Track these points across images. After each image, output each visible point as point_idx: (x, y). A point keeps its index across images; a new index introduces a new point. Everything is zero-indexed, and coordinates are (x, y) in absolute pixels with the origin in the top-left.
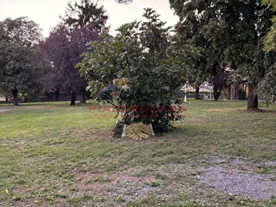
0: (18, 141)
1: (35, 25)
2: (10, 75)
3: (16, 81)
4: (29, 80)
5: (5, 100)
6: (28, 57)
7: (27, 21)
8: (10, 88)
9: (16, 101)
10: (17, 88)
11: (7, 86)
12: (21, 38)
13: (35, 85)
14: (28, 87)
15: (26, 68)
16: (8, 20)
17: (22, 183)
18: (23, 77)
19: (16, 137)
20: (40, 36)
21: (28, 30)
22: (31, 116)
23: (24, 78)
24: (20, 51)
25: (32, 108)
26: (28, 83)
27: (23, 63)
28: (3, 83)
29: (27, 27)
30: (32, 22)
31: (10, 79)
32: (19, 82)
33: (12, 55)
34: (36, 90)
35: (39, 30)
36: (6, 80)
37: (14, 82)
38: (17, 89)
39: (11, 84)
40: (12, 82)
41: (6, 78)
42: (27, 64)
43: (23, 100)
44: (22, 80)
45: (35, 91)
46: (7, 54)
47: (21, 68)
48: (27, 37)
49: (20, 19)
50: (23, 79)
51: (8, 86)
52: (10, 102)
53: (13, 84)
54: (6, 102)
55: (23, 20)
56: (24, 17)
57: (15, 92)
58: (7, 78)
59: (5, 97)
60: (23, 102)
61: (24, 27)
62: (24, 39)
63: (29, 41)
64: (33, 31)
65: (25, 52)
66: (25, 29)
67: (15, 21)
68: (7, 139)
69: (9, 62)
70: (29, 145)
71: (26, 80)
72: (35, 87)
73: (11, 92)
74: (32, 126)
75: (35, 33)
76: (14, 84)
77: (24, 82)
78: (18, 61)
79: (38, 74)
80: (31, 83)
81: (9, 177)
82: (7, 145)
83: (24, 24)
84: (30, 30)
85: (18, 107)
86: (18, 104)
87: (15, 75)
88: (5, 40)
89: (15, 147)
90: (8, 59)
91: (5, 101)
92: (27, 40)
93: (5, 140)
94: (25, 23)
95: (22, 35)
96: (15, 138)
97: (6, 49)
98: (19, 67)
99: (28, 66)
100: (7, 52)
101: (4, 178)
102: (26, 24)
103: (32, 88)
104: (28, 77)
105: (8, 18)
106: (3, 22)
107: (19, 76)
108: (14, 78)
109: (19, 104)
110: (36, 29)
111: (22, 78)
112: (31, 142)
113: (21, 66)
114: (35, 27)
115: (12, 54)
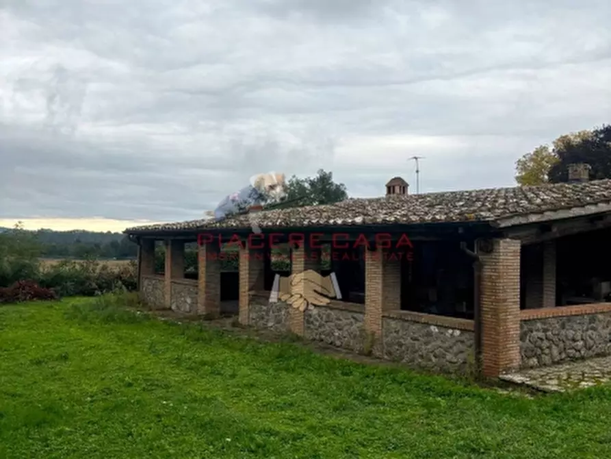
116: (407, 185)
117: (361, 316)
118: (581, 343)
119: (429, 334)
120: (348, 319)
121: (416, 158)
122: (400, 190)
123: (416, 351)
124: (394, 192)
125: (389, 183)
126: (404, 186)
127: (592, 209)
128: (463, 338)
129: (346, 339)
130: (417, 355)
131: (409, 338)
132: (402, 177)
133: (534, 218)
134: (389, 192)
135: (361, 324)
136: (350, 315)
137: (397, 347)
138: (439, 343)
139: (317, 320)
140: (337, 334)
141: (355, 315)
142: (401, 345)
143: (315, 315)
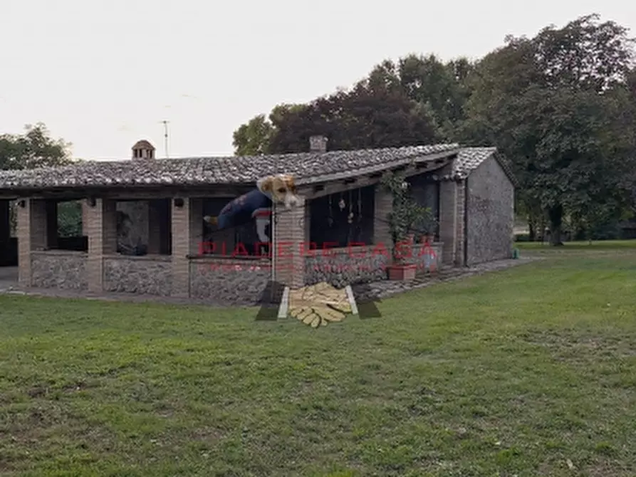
0: (578, 340)
1: (617, 31)
2: (545, 171)
3: (559, 186)
4: (593, 181)
5: (528, 233)
6: (592, 119)
7: (597, 26)
8: (544, 203)
9: (558, 237)
10: (563, 202)
11: (538, 198)
12: (578, 72)
13: (609, 194)
14: (590, 199)
15: (588, 150)
16: (547, 32)
17: (606, 451)
18: (579, 174)
19: (571, 329)
20: (629, 60)
21: (598, 49)
22: (602, 277)
23: (580, 177)
24: (573, 106)
25: (602, 254)
26: (591, 190)
27: (578, 138)
28: (530, 191)
29: (594, 41)
30: (609, 24)
31: (545, 182)
32: (568, 187)
33: (552, 121)
34: (614, 208)
35: (628, 43)
36: (537, 184)
37: (556, 188)
38: (561, 204)
39: (547, 193)
40: (549, 187)
41: (535, 180)
42: (590, 138)
43: (572, 234)
44: (575, 181)
45: (611, 210)
46: (541, 117)
47: (574, 151)
48: (594, 67)
49: (578, 23)
50: (579, 180)
51: (541, 198)
52: (541, 239)
53: (552, 193)
54: (531, 237)
55: (584, 25)
56: (589, 17)
57: (556, 214)
58: (539, 179)
59: (528, 226)
60: (572, 238)
61: (587, 43)
62: (584, 73)
63: (598, 76)
64: (611, 50)
65: (586, 107)
66: (588, 48)
67: (565, 30)
68: (551, 330)
69: (544, 137)
70: (609, 354)
71: (586, 181)
72: (610, 199)
73: (546, 214)
74: (609, 305)
75: (616, 55)
76: (556, 193)
77: (581, 187)
78: (568, 132)
79: (619, 164)
80: (598, 190)
81: (570, 429)
82: (551, 347)
83: (588, 35)
84: (603, 49)
85: (563, 251)
86: (562, 244)
87: (558, 169)
88: (537, 85)
89: (572, 355)
90: (542, 131)
91: (526, 235)
92: (592, 74)
93: (544, 332)
94: (591, 30)
95: (579, 65)
96: (569, 330)
97: (538, 107)
98: (569, 148)
99: (593, 144)
100: (541, 112)
101: (557, 429)
102: (591, 35)
103: (603, 202)
104: (591, 174)
105: (548, 28)
106: (534, 39)
107: (568, 171)
108: (556, 177)
109: (565, 243)
110: (618, 43)
111: (575, 176)
112: (614, 346)
113: (574, 147)
114: (618, 37)
115: (553, 117)
116: (154, 149)
117: (168, 263)
118: (340, 275)
119: (234, 272)
120: (155, 267)
121: (165, 122)
122: (148, 154)
123: (222, 288)
124: (141, 156)
125: (135, 146)
126: (151, 150)
127: (349, 174)
128: (263, 273)
129: (151, 286)
130: (222, 291)
131: (215, 277)
132: (148, 140)
133: (314, 179)
134: (136, 155)
135: (168, 271)
136: (155, 264)
137: (204, 286)
138: (242, 278)
139: (118, 272)
140: (140, 282)
141: (161, 264)
142: (207, 285)
143: (116, 268)
